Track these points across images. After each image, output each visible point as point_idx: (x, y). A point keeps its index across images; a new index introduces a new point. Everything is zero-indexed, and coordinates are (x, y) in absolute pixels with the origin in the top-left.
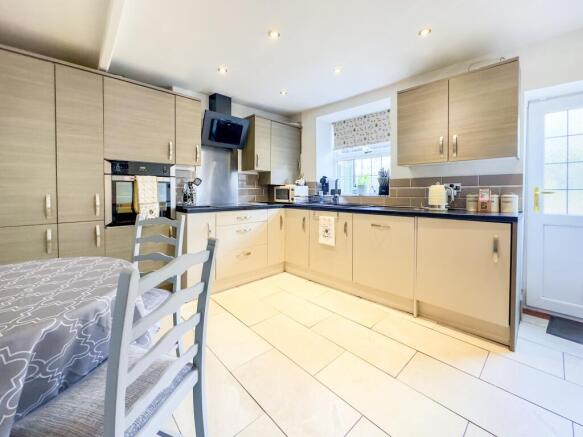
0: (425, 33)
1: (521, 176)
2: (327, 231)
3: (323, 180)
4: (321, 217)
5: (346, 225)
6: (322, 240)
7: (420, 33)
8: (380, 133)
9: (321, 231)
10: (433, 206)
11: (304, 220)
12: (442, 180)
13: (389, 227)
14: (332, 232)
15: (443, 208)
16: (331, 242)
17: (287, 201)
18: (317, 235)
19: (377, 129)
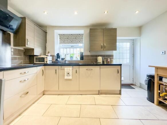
0: (106, 12)
1: (113, 55)
2: (68, 74)
3: (58, 55)
4: (65, 68)
5: (76, 70)
6: (66, 77)
7: (104, 12)
8: (77, 41)
9: (66, 74)
10: (99, 63)
11: (56, 70)
12: (101, 56)
13: (92, 70)
14: (71, 74)
15: (101, 63)
16: (70, 78)
17: (43, 63)
18: (64, 76)
19: (76, 39)
